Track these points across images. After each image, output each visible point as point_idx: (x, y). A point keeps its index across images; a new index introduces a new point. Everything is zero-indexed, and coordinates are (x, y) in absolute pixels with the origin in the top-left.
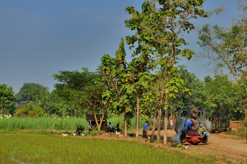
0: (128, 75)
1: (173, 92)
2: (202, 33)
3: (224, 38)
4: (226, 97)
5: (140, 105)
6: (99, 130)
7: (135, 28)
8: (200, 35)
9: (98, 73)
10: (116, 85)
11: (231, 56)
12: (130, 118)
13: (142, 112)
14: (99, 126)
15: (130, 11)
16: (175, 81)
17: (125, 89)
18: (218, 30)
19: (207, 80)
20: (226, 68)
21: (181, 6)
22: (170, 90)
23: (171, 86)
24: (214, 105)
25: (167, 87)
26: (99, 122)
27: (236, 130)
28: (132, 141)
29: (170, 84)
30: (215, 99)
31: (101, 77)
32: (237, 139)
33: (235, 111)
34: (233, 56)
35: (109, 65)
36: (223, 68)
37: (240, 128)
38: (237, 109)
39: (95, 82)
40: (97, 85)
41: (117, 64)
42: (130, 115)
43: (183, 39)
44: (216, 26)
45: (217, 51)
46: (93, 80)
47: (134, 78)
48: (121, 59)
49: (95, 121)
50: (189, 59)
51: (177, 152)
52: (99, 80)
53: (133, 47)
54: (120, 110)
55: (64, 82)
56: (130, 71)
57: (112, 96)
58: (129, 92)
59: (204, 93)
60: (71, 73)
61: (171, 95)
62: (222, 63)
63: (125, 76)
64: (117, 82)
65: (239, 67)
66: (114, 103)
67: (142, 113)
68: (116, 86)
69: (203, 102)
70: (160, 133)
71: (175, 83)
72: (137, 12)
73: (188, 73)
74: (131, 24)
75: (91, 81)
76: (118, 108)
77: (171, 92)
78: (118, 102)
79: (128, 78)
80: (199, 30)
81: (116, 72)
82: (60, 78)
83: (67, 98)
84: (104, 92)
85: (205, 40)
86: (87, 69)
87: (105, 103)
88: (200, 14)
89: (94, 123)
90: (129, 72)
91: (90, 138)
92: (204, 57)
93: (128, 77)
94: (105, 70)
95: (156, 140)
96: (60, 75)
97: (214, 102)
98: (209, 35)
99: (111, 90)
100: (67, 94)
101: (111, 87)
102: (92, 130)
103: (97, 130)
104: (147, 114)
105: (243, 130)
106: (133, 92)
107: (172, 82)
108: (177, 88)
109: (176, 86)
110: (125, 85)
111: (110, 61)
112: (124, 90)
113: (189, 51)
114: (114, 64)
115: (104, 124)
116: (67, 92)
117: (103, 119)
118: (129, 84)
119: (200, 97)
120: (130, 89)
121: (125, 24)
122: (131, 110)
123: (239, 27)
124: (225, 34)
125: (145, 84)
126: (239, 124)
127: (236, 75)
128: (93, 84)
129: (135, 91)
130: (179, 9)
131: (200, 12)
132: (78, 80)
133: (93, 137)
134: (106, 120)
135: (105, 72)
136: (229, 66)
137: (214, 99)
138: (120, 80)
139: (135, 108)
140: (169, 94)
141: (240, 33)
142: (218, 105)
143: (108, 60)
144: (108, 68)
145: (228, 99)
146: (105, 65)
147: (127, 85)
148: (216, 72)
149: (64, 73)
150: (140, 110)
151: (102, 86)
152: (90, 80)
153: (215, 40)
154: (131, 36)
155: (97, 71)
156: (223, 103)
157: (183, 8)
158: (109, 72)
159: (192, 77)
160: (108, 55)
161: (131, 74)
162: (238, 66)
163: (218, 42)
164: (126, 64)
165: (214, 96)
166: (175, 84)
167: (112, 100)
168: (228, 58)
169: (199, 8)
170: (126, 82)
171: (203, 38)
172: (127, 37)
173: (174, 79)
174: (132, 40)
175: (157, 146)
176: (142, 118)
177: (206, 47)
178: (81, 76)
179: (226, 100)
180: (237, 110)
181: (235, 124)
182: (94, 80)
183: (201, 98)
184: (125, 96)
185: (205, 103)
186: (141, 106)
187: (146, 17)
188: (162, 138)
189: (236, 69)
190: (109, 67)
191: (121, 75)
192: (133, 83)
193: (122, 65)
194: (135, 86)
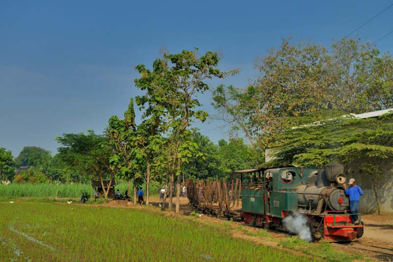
1: (186, 156)
2: (217, 93)
3: (239, 99)
4: (241, 162)
5: (150, 170)
6: (106, 198)
7: (145, 87)
8: (214, 96)
9: (105, 136)
11: (246, 118)
12: (140, 184)
14: (106, 193)
15: (140, 70)
16: (189, 145)
17: (134, 153)
18: (233, 90)
19: (222, 143)
20: (242, 131)
21: (194, 65)
22: (183, 154)
23: (184, 150)
24: (229, 171)
25: (180, 151)
26: (106, 189)
28: (142, 210)
29: (183, 148)
31: (108, 140)
34: (248, 118)
35: (118, 127)
36: (239, 131)
39: (102, 146)
40: (104, 149)
42: (139, 181)
43: (196, 100)
44: (231, 86)
45: (232, 113)
47: (144, 142)
48: (130, 121)
49: (102, 188)
50: (203, 121)
51: (190, 221)
52: (107, 144)
53: (143, 108)
54: (129, 176)
55: (69, 145)
56: (140, 134)
57: (121, 160)
58: (139, 156)
59: (218, 157)
60: (75, 135)
61: (183, 160)
62: (237, 126)
63: (134, 139)
64: (125, 146)
65: (255, 130)
66: (123, 168)
67: (152, 179)
68: (125, 150)
69: (217, 167)
70: (172, 201)
72: (147, 70)
73: (201, 137)
74: (141, 83)
76: (127, 173)
77: (183, 157)
78: (127, 168)
79: (138, 142)
80: (213, 91)
81: (125, 135)
82: (64, 141)
83: (71, 162)
84: (111, 157)
85: (220, 100)
86: (93, 131)
87: (112, 169)
88: (215, 74)
89: (100, 190)
90: (139, 135)
91: (96, 206)
92: (218, 119)
93: (138, 140)
94: (113, 133)
95: (168, 208)
96: (63, 138)
97: (229, 167)
98: (224, 95)
99: (119, 154)
100: (71, 158)
101: (119, 151)
102: (98, 198)
103: (104, 197)
104: (158, 180)
106: (144, 157)
107: (185, 145)
108: (190, 152)
109: (190, 150)
111: (118, 124)
113: (203, 113)
114: (123, 127)
115: (112, 191)
116: (71, 157)
117: (111, 186)
118: (139, 148)
121: (135, 84)
122: (140, 176)
123: (255, 88)
124: (241, 95)
125: (156, 148)
127: (252, 138)
128: (100, 148)
129: (145, 155)
130: (193, 68)
131: (215, 72)
132: (83, 143)
133: (100, 205)
134: (114, 187)
135: (113, 135)
136: (245, 129)
137: (228, 164)
138: (129, 144)
139: (145, 174)
141: (256, 94)
142: (233, 170)
143: (117, 122)
144: (116, 131)
145: (244, 164)
146: (113, 127)
147: (136, 148)
148: (231, 135)
149: (68, 136)
150: (150, 176)
151: (109, 150)
152: (96, 143)
153: (230, 101)
154: (141, 97)
155: (105, 133)
157: (197, 67)
158: (117, 135)
159: (205, 141)
160: (116, 117)
161: (141, 137)
162: (253, 129)
163: (233, 103)
164: (136, 127)
165: (229, 161)
166: (188, 148)
167: (120, 165)
168: (243, 120)
169: (214, 68)
170: (135, 146)
171: (218, 99)
172: (137, 98)
173: (187, 143)
174: (142, 101)
175: (169, 215)
176: (152, 185)
177: (220, 108)
178: (87, 140)
182: (100, 143)
183: (215, 162)
184: (134, 161)
185: (219, 168)
186: (151, 172)
187: (158, 76)
188: (174, 206)
189: (252, 132)
190: (118, 130)
191: (131, 138)
192: (143, 146)
193: (131, 127)
194: (145, 150)
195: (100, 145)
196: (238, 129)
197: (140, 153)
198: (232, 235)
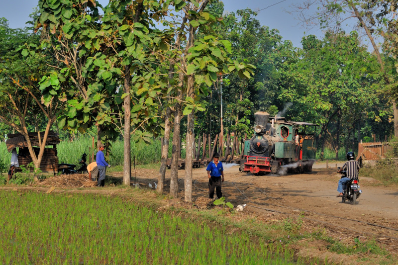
0: (101, 33)
1: (206, 71)
4: (354, 85)
5: (132, 106)
6: (36, 171)
9: (31, 32)
10: (74, 58)
12: (111, 139)
13: (137, 123)
14: (37, 161)
16: (211, 46)
17: (93, 67)
20: (348, 14)
22: (197, 67)
23: (201, 56)
24: (327, 106)
25: (191, 61)
26: (37, 151)
27: (373, 164)
28: (114, 196)
29: (196, 52)
30: (328, 90)
31: (37, 40)
32: (373, 185)
33: (376, 120)
35: (57, 9)
36: (341, 14)
37: (383, 158)
38: (380, 115)
39: (25, 53)
40: (28, 61)
41: (76, 8)
42: (110, 132)
46: (19, 49)
47: (115, 41)
49: (26, 149)
52: (34, 48)
54: (86, 119)
56: (107, 23)
57: (66, 85)
58: (103, 74)
59: (301, 76)
63: (93, 35)
64: (75, 53)
65: (380, 12)
66: (71, 102)
67: (137, 125)
68: (74, 63)
69: (299, 98)
70: (176, 175)
71: (210, 49)
75: (14, 49)
76: (80, 114)
78: (80, 101)
79: (102, 42)
81: (72, 27)
84: (44, 77)
86: (5, 21)
87: (47, 105)
89: (24, 154)
90: (105, 27)
91: (15, 189)
93: (101, 37)
94: (48, 22)
95: (169, 191)
97: (324, 98)
99: (63, 71)
101: (64, 64)
103: (32, 169)
104: (149, 129)
105: (390, 163)
106: (115, 75)
107: (202, 46)
108: (214, 62)
110: (95, 57)
112: (92, 70)
114: (69, 8)
115: (49, 156)
117: (47, 144)
118: (104, 56)
119: (292, 86)
120: (106, 69)
122: (108, 119)
126: (380, 148)
128: (21, 56)
129: (119, 71)
133: (23, 186)
134: (55, 146)
135: (47, 28)
136: (356, 10)
137: (325, 91)
138: (83, 47)
139: (120, 114)
140: (197, 77)
142: (335, 104)
144: (53, 18)
146: (47, 10)
147: (98, 57)
148: (324, 24)
150: (131, 119)
151: (41, 62)
152: (12, 48)
155: (30, 26)
156: (348, 99)
158: (57, 27)
161: (111, 30)
162: (377, 10)
164: (98, 8)
165: (326, 84)
166: (210, 52)
167: (64, 95)
173: (207, 41)
175: (168, 206)
176: (137, 139)
179: (354, 93)
180: (381, 117)
181: (370, 150)
182: (20, 47)
183: (294, 88)
184: (95, 86)
185: (304, 100)
186: (133, 110)
188: (181, 184)
189: (374, 17)
190: (57, 15)
191: (85, 33)
192: (114, 52)
193: (88, 8)
194: (119, 61)
195: (20, 52)
196: (340, 10)
197: (106, 67)
198: (297, 250)
